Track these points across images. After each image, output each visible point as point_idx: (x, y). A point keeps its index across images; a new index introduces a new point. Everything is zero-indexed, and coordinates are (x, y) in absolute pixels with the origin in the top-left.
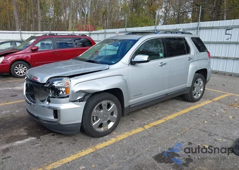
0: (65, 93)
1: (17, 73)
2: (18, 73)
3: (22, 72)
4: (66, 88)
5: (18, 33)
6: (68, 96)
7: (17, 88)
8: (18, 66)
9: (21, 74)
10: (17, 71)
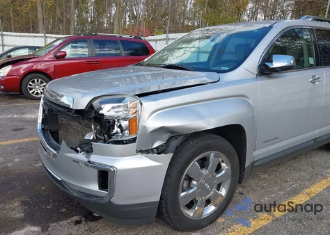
0: (127, 132)
1: (31, 92)
2: (33, 93)
3: (39, 91)
4: (130, 120)
5: (41, 37)
6: (134, 140)
7: (28, 116)
8: (33, 82)
9: (37, 94)
10: (31, 89)
